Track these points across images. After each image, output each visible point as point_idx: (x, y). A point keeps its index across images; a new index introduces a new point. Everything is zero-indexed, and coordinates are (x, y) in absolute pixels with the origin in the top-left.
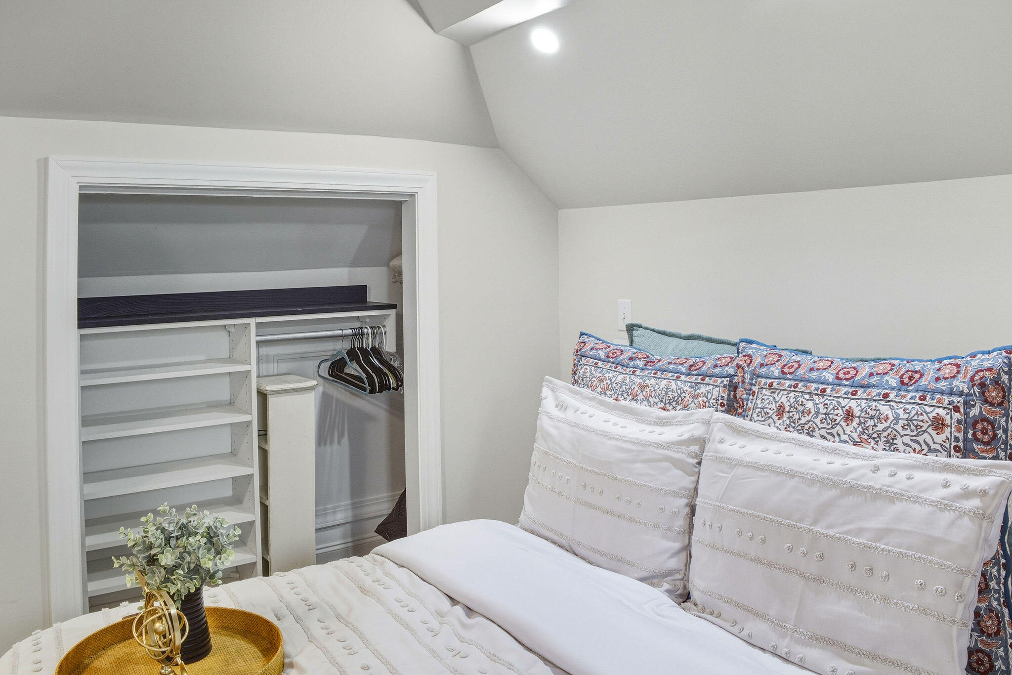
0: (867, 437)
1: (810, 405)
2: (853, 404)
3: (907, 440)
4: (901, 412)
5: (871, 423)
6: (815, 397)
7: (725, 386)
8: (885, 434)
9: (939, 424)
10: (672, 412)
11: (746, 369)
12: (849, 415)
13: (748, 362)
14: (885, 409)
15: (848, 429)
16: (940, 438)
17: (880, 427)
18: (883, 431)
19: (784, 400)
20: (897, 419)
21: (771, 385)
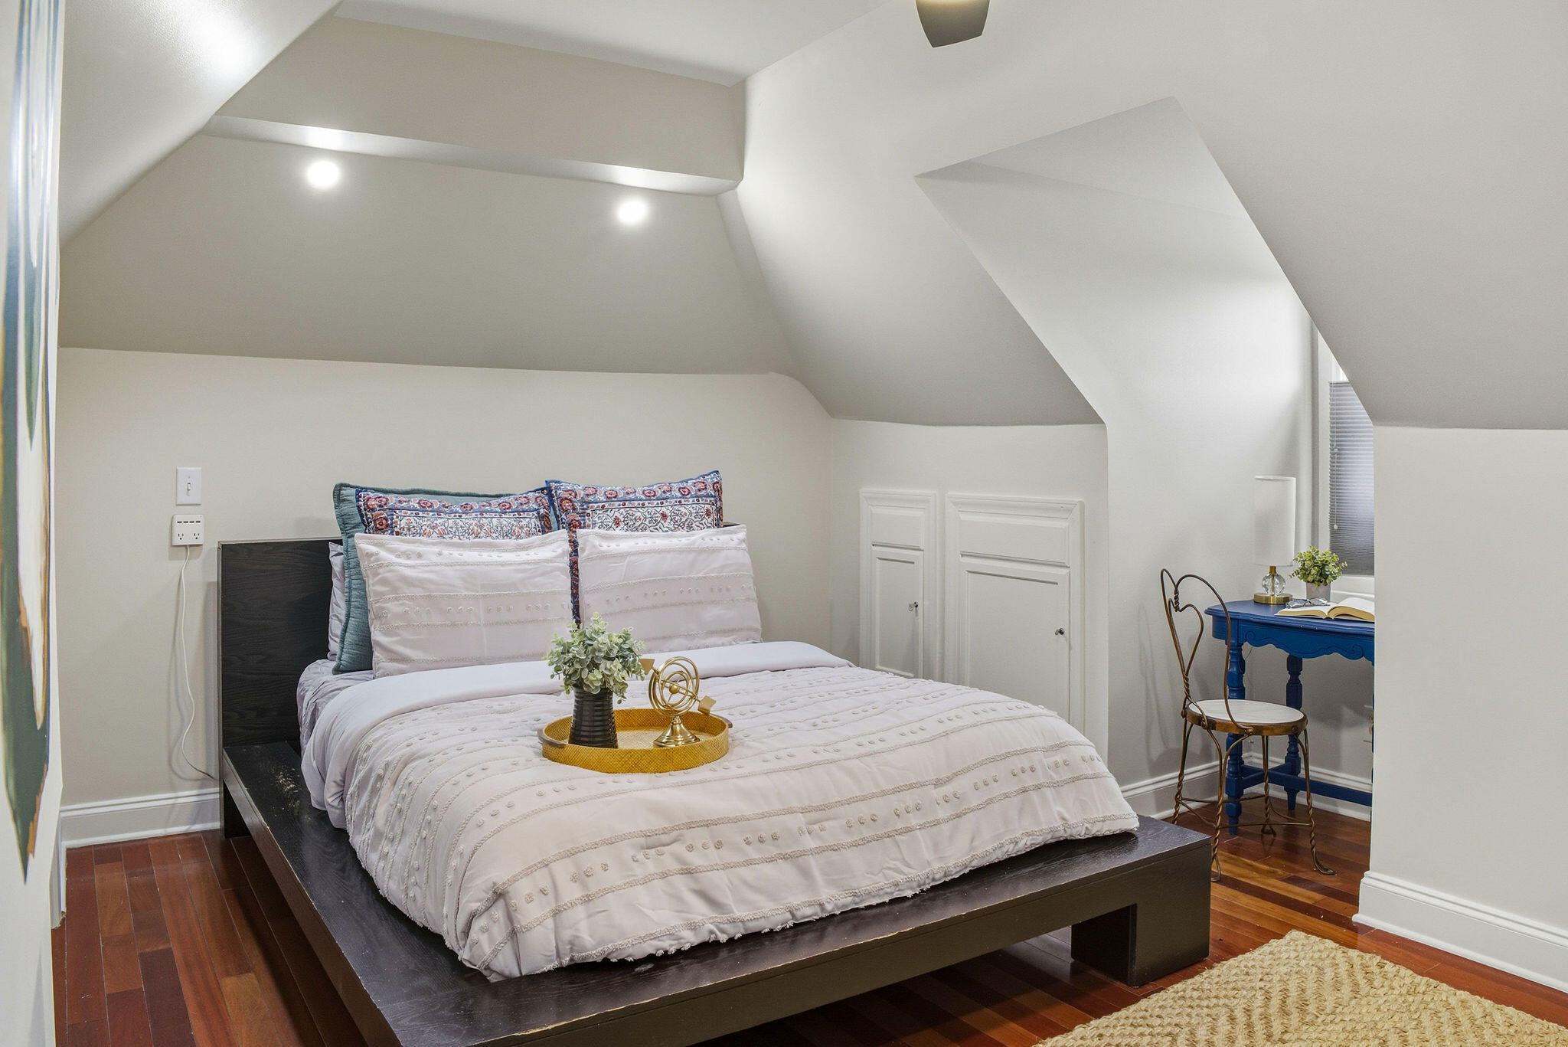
0: (678, 526)
1: (638, 514)
2: (664, 509)
3: (697, 523)
4: (691, 509)
5: (677, 518)
6: (640, 509)
7: (536, 518)
8: (687, 522)
9: (708, 513)
10: (508, 540)
11: (574, 500)
12: (664, 516)
13: (573, 494)
14: (682, 509)
15: (666, 525)
16: (710, 520)
17: (684, 519)
18: (686, 520)
19: (617, 514)
20: (691, 513)
21: (603, 506)
